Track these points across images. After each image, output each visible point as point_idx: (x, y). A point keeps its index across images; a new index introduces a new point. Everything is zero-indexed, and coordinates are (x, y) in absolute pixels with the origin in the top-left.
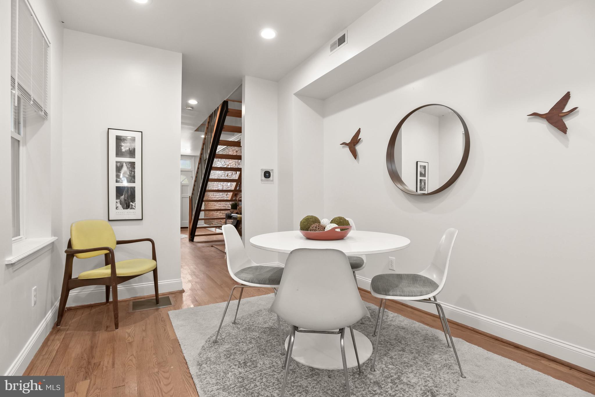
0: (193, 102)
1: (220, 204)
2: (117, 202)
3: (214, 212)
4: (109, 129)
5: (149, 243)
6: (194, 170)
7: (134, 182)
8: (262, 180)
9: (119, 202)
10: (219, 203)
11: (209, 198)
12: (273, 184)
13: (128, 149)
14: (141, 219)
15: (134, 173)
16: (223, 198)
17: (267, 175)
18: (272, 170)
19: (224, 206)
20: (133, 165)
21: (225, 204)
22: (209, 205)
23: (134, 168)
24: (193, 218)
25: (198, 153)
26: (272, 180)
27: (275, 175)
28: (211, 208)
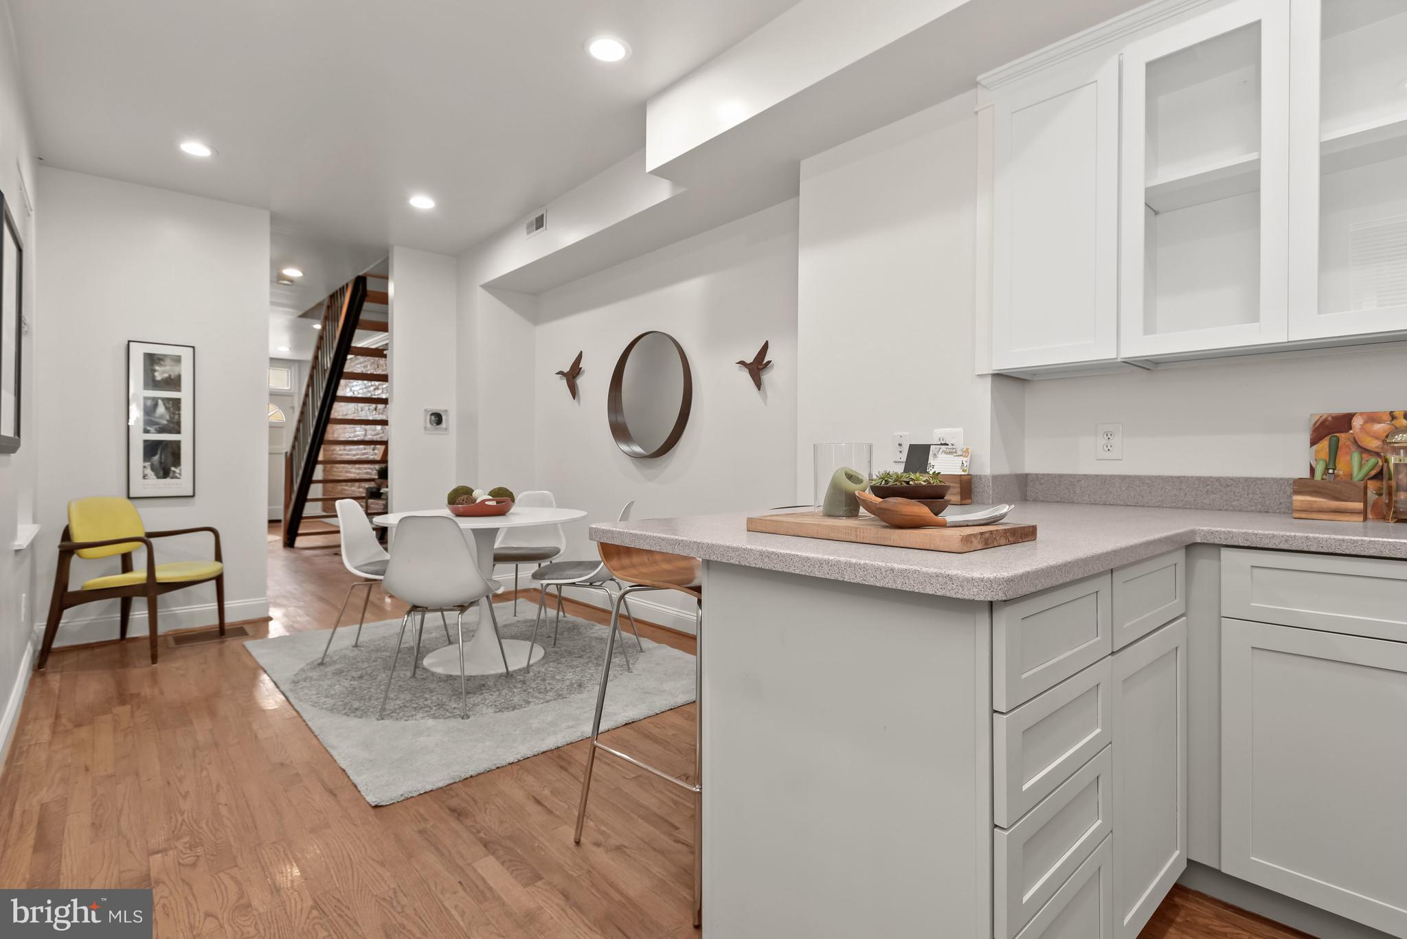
0: (293, 272)
1: (359, 469)
2: (144, 467)
3: (346, 485)
4: (129, 341)
5: (211, 535)
6: (297, 391)
7: (179, 432)
8: (425, 428)
9: (149, 467)
10: (357, 466)
11: (335, 456)
12: (448, 434)
13: (166, 375)
14: (192, 494)
15: (180, 417)
16: (366, 456)
17: (438, 418)
18: (446, 411)
19: (367, 473)
20: (176, 403)
21: (370, 469)
22: (334, 471)
23: (179, 408)
24: (294, 497)
25: (309, 356)
26: (446, 429)
27: (450, 420)
28: (339, 476)
